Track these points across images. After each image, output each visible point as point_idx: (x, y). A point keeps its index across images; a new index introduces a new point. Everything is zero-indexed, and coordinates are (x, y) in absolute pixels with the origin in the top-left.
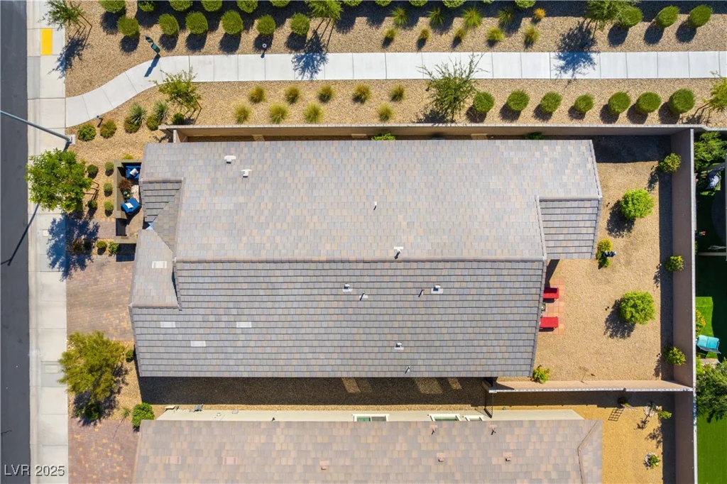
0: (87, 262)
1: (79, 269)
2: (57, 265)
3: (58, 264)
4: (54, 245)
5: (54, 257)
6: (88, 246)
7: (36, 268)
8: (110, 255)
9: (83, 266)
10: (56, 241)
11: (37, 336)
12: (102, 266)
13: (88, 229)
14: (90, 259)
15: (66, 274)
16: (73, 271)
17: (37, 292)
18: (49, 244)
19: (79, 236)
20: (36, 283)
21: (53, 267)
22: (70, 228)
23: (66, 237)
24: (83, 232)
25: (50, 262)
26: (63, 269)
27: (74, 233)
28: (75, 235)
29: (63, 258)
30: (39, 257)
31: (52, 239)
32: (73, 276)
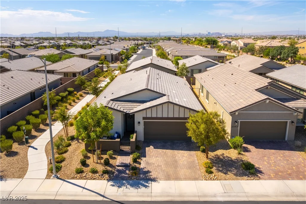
0: (145, 170)
1: (150, 174)
2: (147, 185)
4: (130, 186)
5: (140, 186)
6: (134, 169)
7: (148, 196)
8: (141, 160)
9: (148, 172)
10: (128, 185)
11: (205, 196)
12: (148, 163)
13: (123, 169)
14: (143, 169)
15: (154, 180)
16: (151, 177)
17: (168, 196)
18: (130, 188)
19: (127, 174)
20: (161, 196)
21: (148, 186)
22: (120, 178)
23: (126, 180)
24: (124, 172)
25: (144, 188)
26: (150, 182)
27: (124, 176)
28: (126, 175)
29: (141, 182)
30: (140, 194)
31: (126, 186)
32: (155, 177)
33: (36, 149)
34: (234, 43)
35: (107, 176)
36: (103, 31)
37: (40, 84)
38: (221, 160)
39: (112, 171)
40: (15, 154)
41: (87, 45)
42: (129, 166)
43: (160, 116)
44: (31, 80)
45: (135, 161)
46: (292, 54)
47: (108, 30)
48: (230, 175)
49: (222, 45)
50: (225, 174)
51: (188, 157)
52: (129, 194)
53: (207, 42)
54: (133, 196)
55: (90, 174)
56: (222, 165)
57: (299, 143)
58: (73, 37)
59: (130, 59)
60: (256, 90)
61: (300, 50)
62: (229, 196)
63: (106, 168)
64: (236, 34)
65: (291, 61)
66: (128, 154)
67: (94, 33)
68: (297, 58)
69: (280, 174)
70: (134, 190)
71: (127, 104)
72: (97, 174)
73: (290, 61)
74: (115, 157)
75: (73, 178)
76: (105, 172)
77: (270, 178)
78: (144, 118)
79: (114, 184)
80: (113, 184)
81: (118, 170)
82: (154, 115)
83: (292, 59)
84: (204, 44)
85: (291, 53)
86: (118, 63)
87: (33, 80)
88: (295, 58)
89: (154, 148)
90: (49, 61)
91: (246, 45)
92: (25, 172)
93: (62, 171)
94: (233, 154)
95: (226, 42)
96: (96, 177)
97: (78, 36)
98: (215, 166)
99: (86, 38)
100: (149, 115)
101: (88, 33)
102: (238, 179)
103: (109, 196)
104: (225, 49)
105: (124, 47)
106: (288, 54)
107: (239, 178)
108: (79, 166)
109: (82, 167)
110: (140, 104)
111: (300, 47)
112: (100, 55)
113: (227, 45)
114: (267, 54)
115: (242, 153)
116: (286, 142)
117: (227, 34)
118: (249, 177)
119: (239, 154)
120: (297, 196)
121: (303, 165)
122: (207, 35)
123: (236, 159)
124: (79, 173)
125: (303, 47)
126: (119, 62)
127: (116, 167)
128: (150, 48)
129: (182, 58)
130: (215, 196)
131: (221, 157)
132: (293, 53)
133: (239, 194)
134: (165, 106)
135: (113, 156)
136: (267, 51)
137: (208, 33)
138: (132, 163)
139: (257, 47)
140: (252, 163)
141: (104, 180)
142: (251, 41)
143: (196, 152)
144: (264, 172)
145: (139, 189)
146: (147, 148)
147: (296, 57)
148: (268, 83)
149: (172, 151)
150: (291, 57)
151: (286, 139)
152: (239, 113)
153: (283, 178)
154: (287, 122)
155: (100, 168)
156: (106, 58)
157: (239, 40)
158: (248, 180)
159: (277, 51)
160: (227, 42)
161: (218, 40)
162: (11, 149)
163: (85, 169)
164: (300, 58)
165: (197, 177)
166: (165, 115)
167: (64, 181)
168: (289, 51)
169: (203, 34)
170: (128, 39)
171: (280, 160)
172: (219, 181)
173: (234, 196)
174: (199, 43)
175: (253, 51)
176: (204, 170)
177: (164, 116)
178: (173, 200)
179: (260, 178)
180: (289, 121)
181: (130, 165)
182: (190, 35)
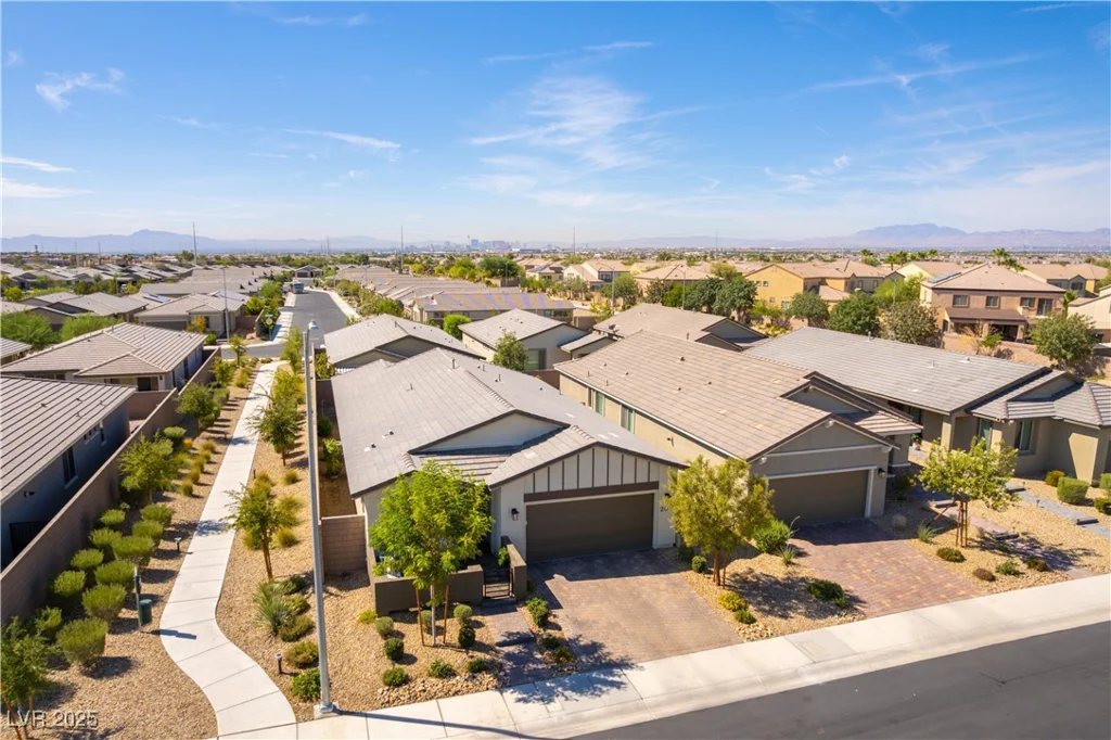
0: (584, 642)
1: (605, 650)
2: (616, 679)
3: (611, 678)
4: (573, 691)
5: (599, 686)
6: (552, 644)
7: (639, 709)
8: (555, 616)
9: (596, 646)
10: (565, 690)
11: (774, 679)
12: (576, 622)
13: (521, 652)
14: (577, 639)
15: (623, 664)
16: (614, 658)
17: (689, 697)
18: (576, 697)
19: (539, 661)
21: (622, 683)
22: (528, 676)
23: (550, 678)
24: (530, 658)
25: (615, 689)
26: (616, 671)
27: (535, 669)
28: (540, 667)
29: (594, 675)
30: (615, 708)
31: (563, 695)
32: (623, 655)
33: (194, 637)
34: (570, 272)
35: (487, 678)
36: (127, 234)
37: (82, 421)
38: (755, 586)
39: (493, 662)
40: (122, 665)
41: (93, 280)
42: (534, 640)
43: (571, 485)
44: (44, 409)
45: (543, 622)
46: (743, 301)
47: (145, 232)
48: (797, 619)
49: (537, 278)
50: (784, 616)
51: (670, 590)
52: (586, 714)
53: (488, 269)
54: (599, 717)
55: (433, 680)
56: (764, 597)
57: (901, 519)
58: (13, 253)
59: (280, 326)
60: (782, 396)
61: (759, 290)
62: (829, 669)
63: (472, 657)
64: (549, 246)
65: (739, 318)
66: (509, 607)
67: (99, 239)
68: (754, 311)
69: (899, 597)
70: (591, 700)
71: (463, 462)
72: (458, 678)
73: (736, 319)
74: (477, 622)
75: (388, 704)
76: (477, 668)
77: (886, 611)
78: (528, 497)
79: (525, 696)
80: (520, 696)
81: (509, 656)
82: (556, 487)
83: (742, 314)
84: (479, 275)
85: (740, 298)
86: (252, 338)
87: (49, 406)
88: (748, 310)
89: (570, 579)
90: (14, 339)
91: (606, 277)
92: (208, 716)
93: (337, 690)
94: (770, 566)
95: (548, 270)
96: (459, 687)
97: (33, 250)
98: (750, 603)
99: (74, 256)
100: (541, 488)
101: (76, 241)
102: (822, 626)
103: (534, 730)
104: (548, 290)
105: (242, 287)
106: (733, 301)
107: (822, 622)
108: (387, 665)
109: (397, 666)
110: (502, 458)
111: (758, 282)
112: (184, 313)
113: (550, 277)
114: (676, 300)
115: (794, 560)
116: (867, 521)
117: (525, 245)
118: (840, 616)
119: (788, 563)
120: (962, 639)
121: (931, 569)
122: (468, 247)
123: (788, 578)
124: (398, 685)
125: (765, 283)
126: (254, 335)
127: (497, 648)
128: (315, 290)
129: (468, 319)
130: (796, 675)
131: (750, 577)
132: (744, 297)
133: (845, 659)
134: (586, 457)
135: (473, 618)
136: (675, 291)
137: (473, 241)
138: (536, 629)
139: (644, 285)
140: (833, 581)
141: (488, 689)
142: (617, 266)
143: (683, 573)
144: (864, 598)
145: (604, 696)
146: (548, 583)
147: (751, 307)
148: (806, 377)
149: (619, 580)
150: (739, 310)
151: (868, 513)
152: (769, 458)
153: (910, 605)
154: (867, 471)
155: (458, 659)
156: (207, 326)
157: (586, 265)
158: (841, 623)
159: (702, 291)
160: (551, 269)
161: (518, 263)
162: (102, 650)
163: (407, 669)
164: (764, 311)
165: (724, 636)
166: (585, 484)
167: (366, 716)
168: (733, 292)
169: (458, 246)
170: (229, 261)
171: (880, 565)
172: (781, 638)
173: (838, 666)
174: (464, 272)
175: (630, 293)
176: (730, 617)
177: (583, 485)
178: (707, 706)
179: (865, 617)
180: (873, 469)
181: (536, 635)
182: (419, 247)
